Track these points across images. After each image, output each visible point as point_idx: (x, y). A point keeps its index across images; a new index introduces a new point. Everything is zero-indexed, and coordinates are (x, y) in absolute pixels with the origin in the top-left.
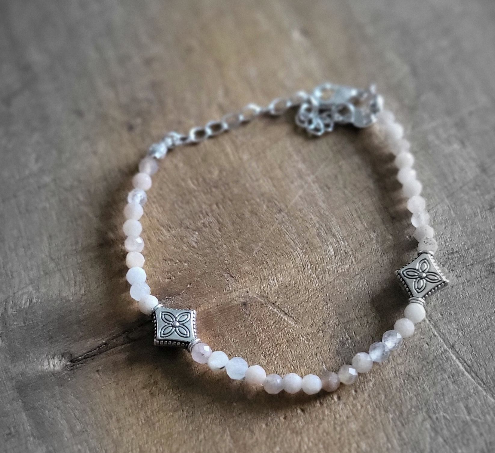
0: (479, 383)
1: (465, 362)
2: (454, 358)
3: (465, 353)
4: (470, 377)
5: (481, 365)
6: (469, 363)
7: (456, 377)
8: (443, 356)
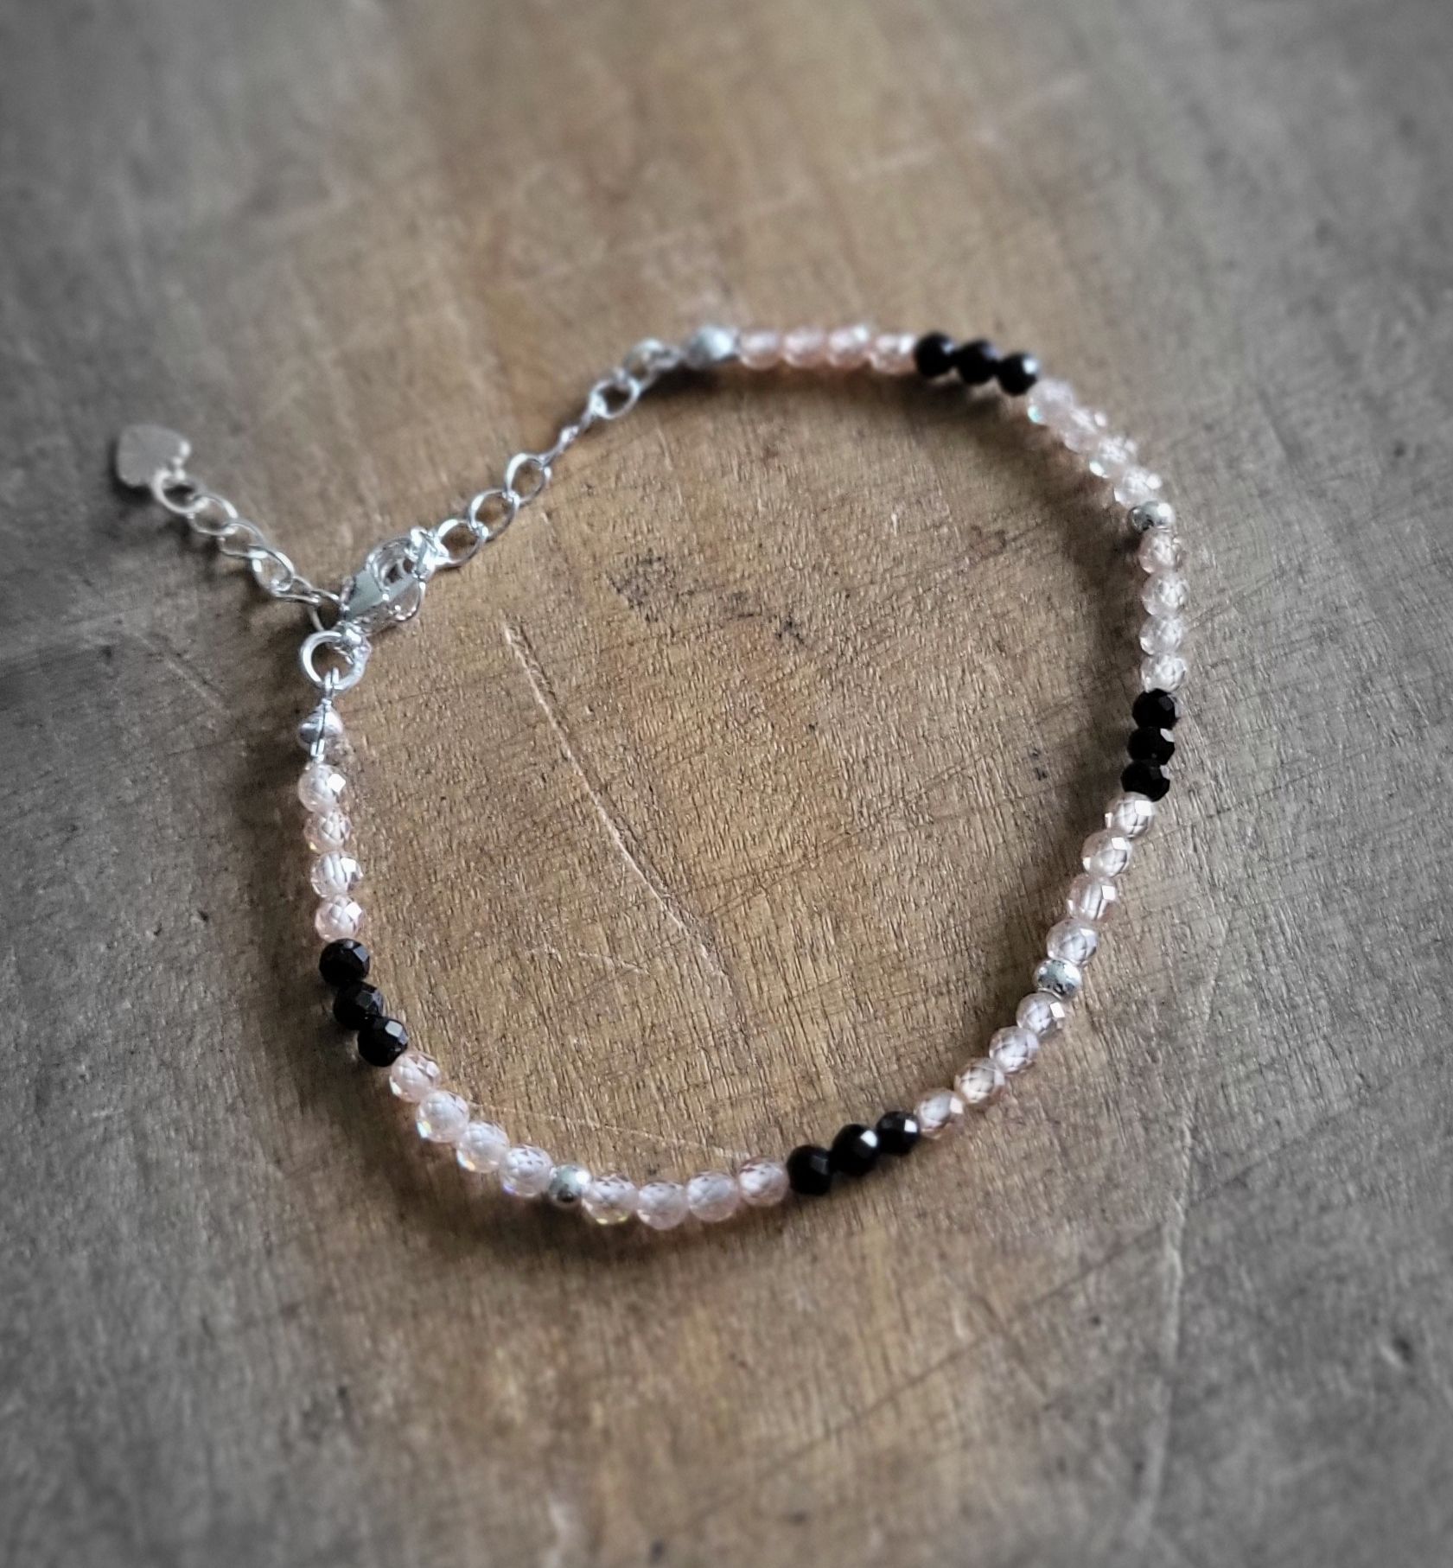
0: (652, 882)
1: (629, 829)
2: (604, 817)
3: (632, 807)
4: (634, 866)
5: (666, 839)
6: (639, 830)
7: (598, 864)
8: (577, 810)
